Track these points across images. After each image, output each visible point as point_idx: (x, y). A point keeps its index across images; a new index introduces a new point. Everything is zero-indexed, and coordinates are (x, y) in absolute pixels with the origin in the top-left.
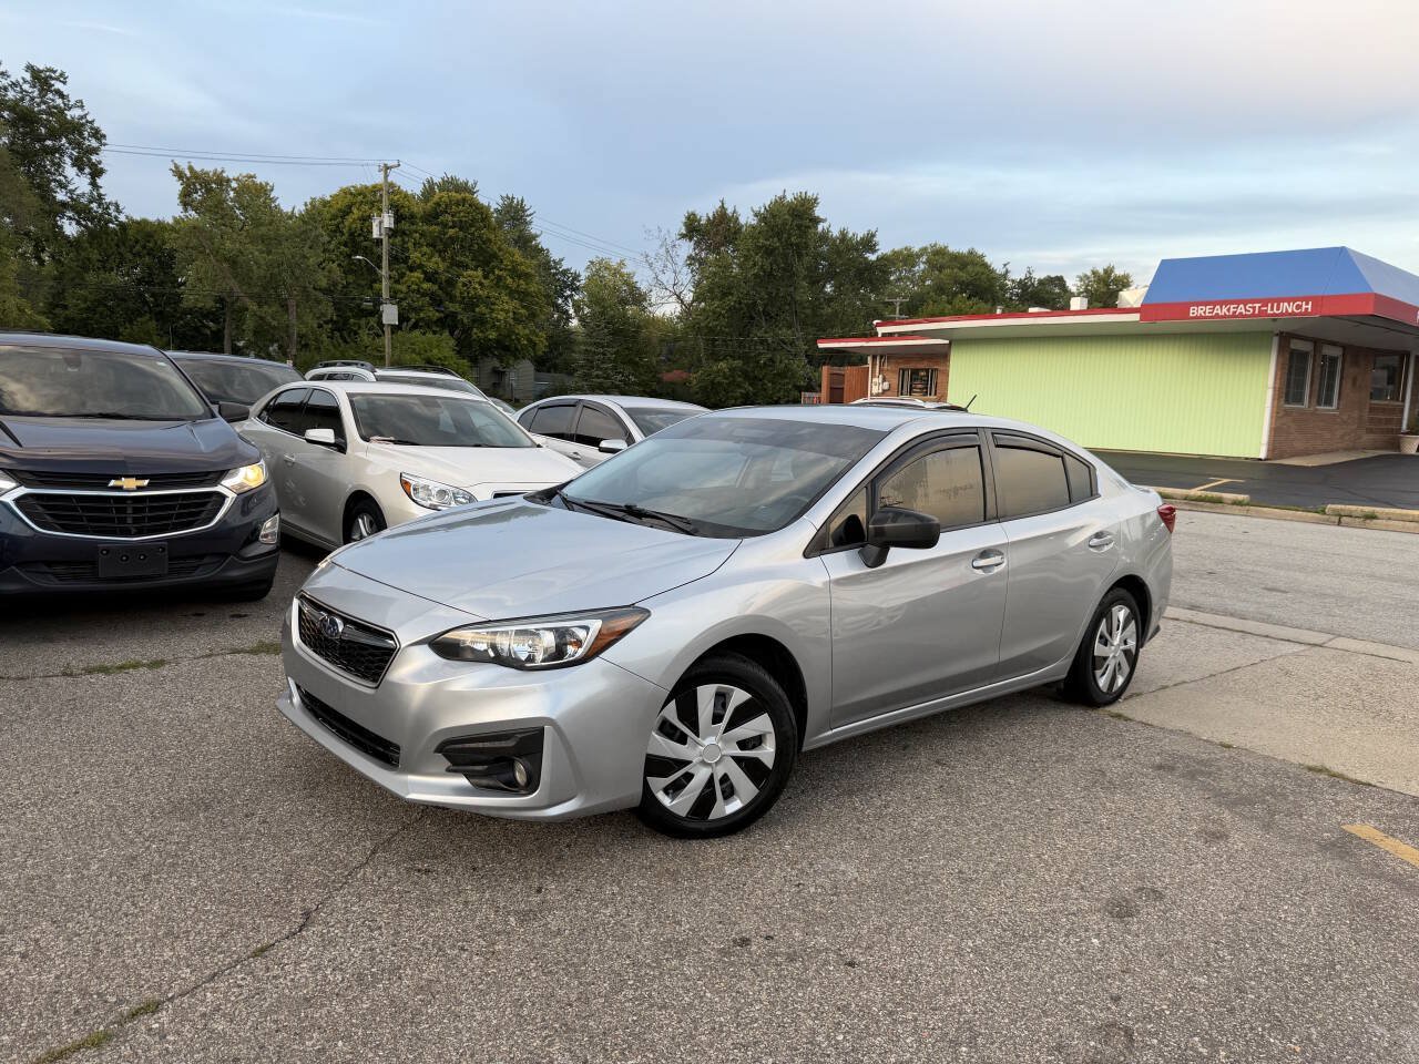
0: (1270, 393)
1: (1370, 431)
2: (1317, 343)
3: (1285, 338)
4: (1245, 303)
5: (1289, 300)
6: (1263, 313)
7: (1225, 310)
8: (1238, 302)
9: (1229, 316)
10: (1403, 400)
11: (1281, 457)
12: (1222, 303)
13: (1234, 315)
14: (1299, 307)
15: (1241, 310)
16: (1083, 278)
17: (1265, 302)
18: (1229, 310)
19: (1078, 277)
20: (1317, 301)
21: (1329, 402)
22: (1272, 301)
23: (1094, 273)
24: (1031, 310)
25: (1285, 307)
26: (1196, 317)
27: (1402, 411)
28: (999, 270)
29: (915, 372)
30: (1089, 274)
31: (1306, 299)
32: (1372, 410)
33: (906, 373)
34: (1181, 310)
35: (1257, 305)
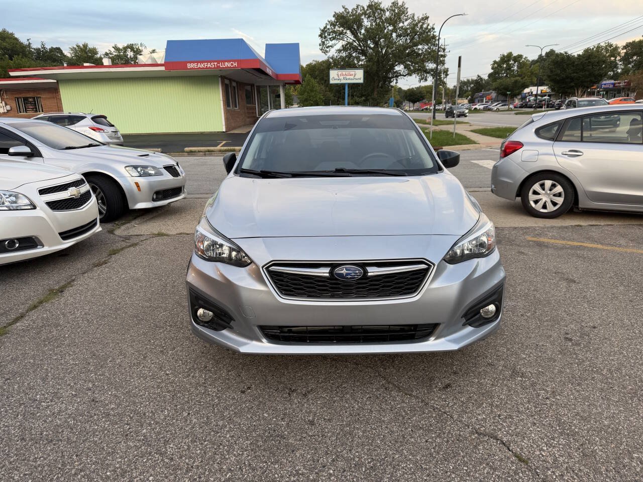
0: (222, 102)
1: (249, 118)
2: (230, 80)
3: (223, 78)
4: (211, 62)
5: (229, 61)
6: (218, 67)
7: (202, 65)
8: (207, 62)
9: (205, 68)
10: (255, 104)
11: (230, 131)
12: (201, 62)
13: (207, 68)
14: (232, 64)
15: (209, 65)
16: (73, 49)
17: (218, 62)
18: (204, 65)
19: (70, 48)
20: (239, 61)
21: (236, 107)
22: (222, 61)
23: (78, 46)
24: (85, 64)
25: (228, 64)
26: (191, 69)
27: (256, 109)
28: (25, 42)
29: (26, 99)
30: (75, 46)
31: (234, 61)
32: (247, 108)
33: (20, 100)
34: (183, 65)
35: (216, 63)
